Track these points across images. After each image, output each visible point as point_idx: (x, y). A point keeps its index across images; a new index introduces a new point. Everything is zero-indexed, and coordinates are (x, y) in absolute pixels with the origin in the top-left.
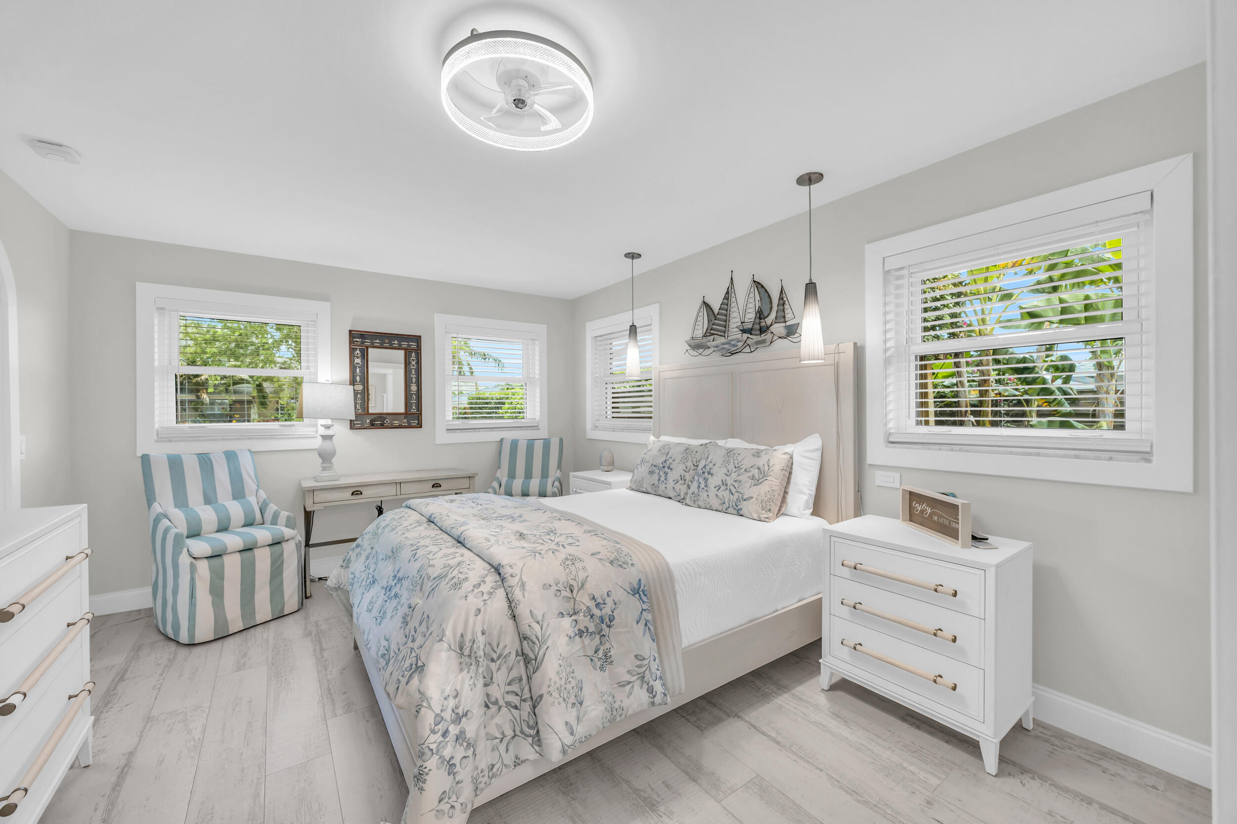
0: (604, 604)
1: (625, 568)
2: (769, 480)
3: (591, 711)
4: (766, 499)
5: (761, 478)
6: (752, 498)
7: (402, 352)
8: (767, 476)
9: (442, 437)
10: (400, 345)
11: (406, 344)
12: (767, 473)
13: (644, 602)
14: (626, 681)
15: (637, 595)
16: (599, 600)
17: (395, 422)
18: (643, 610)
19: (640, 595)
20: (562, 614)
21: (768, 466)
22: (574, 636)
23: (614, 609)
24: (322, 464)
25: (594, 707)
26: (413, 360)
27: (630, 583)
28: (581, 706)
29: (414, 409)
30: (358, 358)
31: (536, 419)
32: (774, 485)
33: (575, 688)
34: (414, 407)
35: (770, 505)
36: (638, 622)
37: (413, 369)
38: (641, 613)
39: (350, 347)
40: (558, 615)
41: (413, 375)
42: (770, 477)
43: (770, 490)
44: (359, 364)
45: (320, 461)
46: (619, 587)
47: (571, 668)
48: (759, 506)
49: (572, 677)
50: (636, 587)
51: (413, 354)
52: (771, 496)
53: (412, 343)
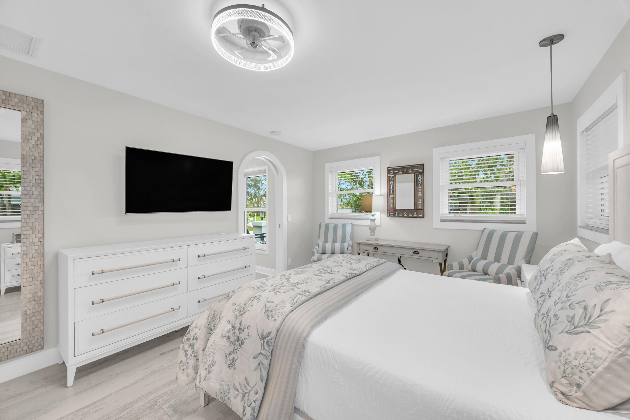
0: (243, 331)
1: (269, 319)
2: (594, 335)
3: (212, 382)
4: (575, 363)
5: (581, 326)
6: (556, 349)
7: (413, 174)
8: (592, 327)
9: (437, 224)
10: (412, 171)
11: (416, 170)
12: (594, 322)
13: (264, 349)
14: (237, 388)
15: (262, 341)
16: (242, 327)
17: (409, 214)
18: (261, 353)
19: (264, 342)
20: (230, 322)
21: (601, 310)
22: (224, 337)
23: (246, 338)
24: (370, 232)
25: (215, 382)
26: (420, 179)
27: (263, 330)
28: (209, 373)
29: (420, 207)
30: (392, 181)
31: (524, 214)
32: (601, 348)
33: (210, 362)
34: (420, 206)
35: (580, 378)
36: (254, 358)
37: (420, 184)
38: (259, 354)
39: (387, 176)
40: (228, 321)
41: (420, 187)
42: (598, 330)
43: (588, 352)
44: (392, 184)
45: (370, 231)
46: (256, 328)
47: (214, 350)
48: (559, 367)
49: (212, 356)
50: (265, 335)
51: (420, 175)
52: (588, 365)
53: (419, 169)
